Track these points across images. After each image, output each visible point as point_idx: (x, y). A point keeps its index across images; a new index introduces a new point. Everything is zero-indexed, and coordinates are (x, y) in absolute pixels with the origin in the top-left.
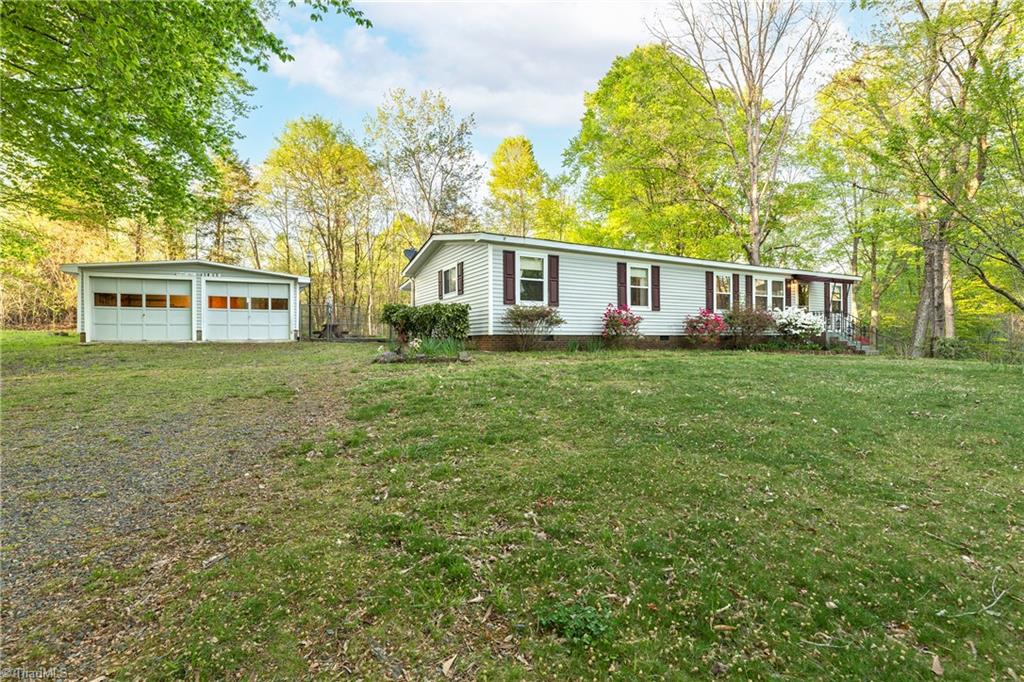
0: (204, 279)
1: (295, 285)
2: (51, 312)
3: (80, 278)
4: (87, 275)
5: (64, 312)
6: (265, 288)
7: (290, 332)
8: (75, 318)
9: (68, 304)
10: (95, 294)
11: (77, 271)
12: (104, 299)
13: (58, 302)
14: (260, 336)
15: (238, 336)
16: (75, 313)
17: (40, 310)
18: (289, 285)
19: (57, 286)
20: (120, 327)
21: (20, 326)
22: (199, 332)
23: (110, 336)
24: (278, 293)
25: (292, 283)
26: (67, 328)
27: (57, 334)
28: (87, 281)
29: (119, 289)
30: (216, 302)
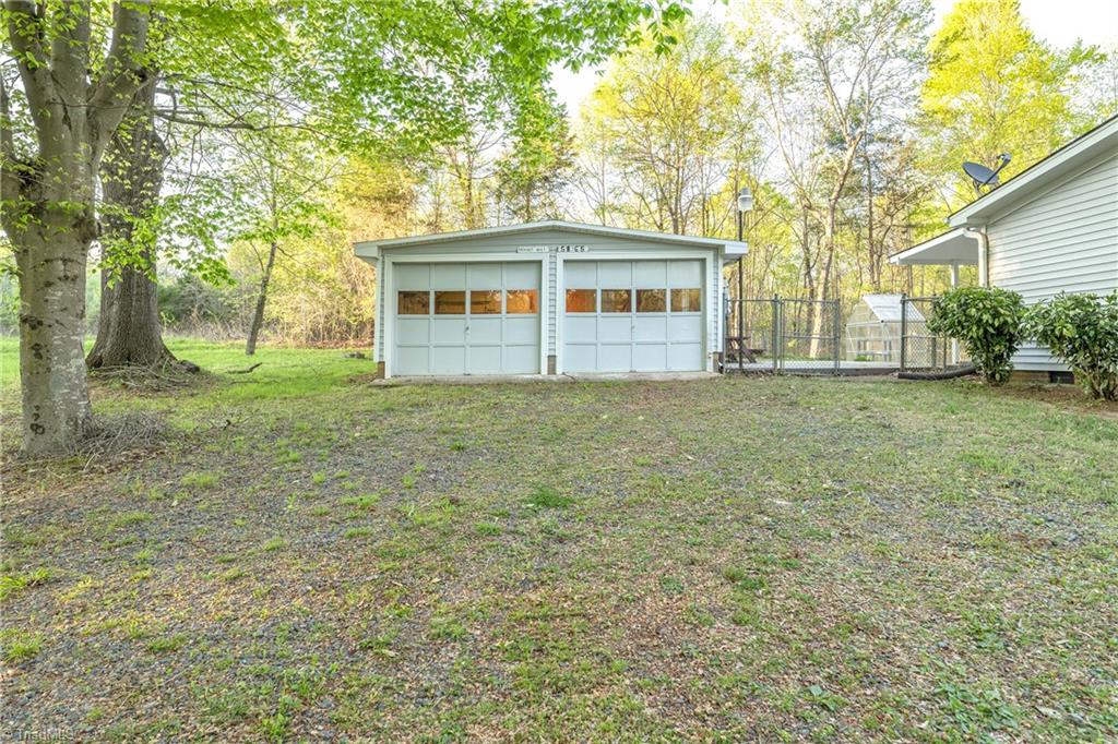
0: (562, 256)
1: (716, 260)
2: (349, 325)
3: (379, 265)
4: (389, 260)
5: (362, 325)
6: (660, 268)
7: (704, 357)
8: (372, 333)
9: (367, 316)
10: (400, 293)
11: (375, 255)
12: (410, 302)
13: (357, 312)
14: (653, 366)
15: (614, 367)
16: (373, 326)
17: (339, 323)
18: (703, 261)
19: (356, 292)
20: (432, 349)
21: (319, 344)
22: (552, 358)
23: (420, 369)
24: (682, 278)
25: (709, 256)
26: (365, 346)
27: (353, 356)
28: (389, 269)
29: (433, 283)
30: (579, 301)
